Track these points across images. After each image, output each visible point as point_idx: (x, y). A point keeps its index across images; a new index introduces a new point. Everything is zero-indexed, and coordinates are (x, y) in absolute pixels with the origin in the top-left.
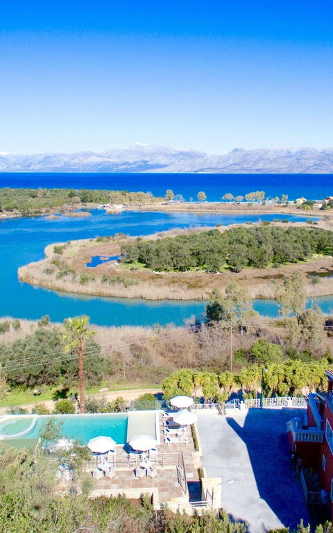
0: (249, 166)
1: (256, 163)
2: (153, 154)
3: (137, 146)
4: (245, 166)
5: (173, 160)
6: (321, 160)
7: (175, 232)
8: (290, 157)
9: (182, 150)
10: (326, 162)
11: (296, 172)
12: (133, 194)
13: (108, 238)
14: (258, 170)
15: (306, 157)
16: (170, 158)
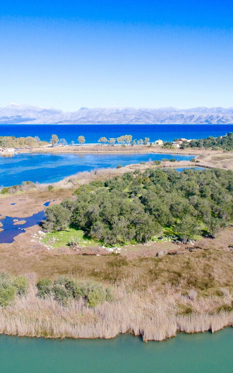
0: (92, 119)
1: (97, 117)
2: (24, 111)
3: (12, 105)
4: (90, 119)
5: (40, 115)
6: (139, 116)
7: (83, 177)
8: (119, 113)
9: (45, 108)
10: (142, 117)
11: (124, 123)
12: (22, 139)
13: (15, 188)
14: (98, 122)
15: (130, 113)
16: (37, 113)
